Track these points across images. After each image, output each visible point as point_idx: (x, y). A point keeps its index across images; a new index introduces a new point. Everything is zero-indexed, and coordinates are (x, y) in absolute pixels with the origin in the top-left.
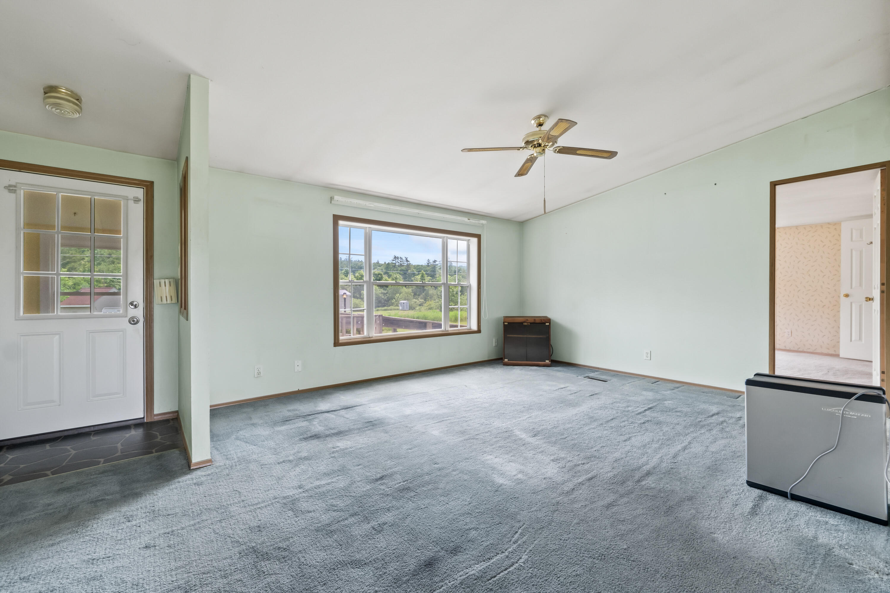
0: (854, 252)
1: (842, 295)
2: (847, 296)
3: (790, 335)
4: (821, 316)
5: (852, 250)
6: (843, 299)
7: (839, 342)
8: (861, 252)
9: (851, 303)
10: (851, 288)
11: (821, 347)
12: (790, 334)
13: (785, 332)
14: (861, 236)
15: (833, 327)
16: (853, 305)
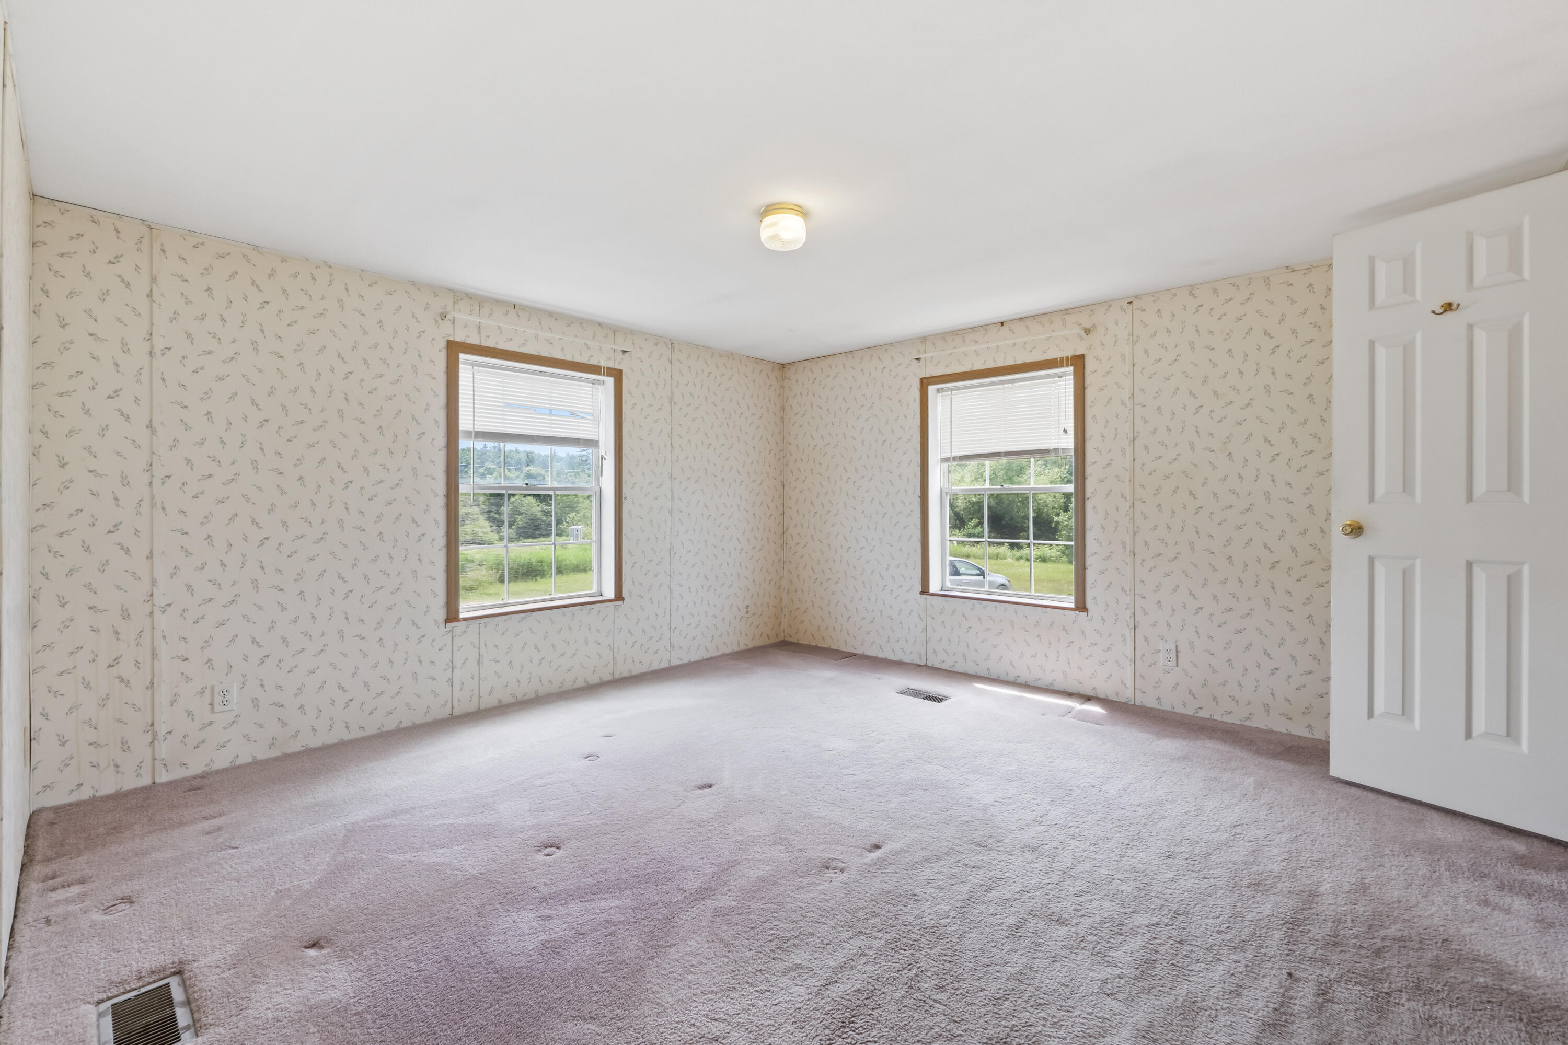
0: (1381, 352)
1: (1336, 530)
2: (1356, 530)
3: (1173, 663)
4: (1267, 601)
5: (1372, 345)
6: (1339, 540)
7: (1324, 695)
8: (1408, 351)
9: (1371, 560)
10: (1372, 498)
11: (1267, 707)
12: (1173, 656)
13: (1160, 651)
14: (1408, 286)
15: (1305, 642)
16: (1380, 570)
